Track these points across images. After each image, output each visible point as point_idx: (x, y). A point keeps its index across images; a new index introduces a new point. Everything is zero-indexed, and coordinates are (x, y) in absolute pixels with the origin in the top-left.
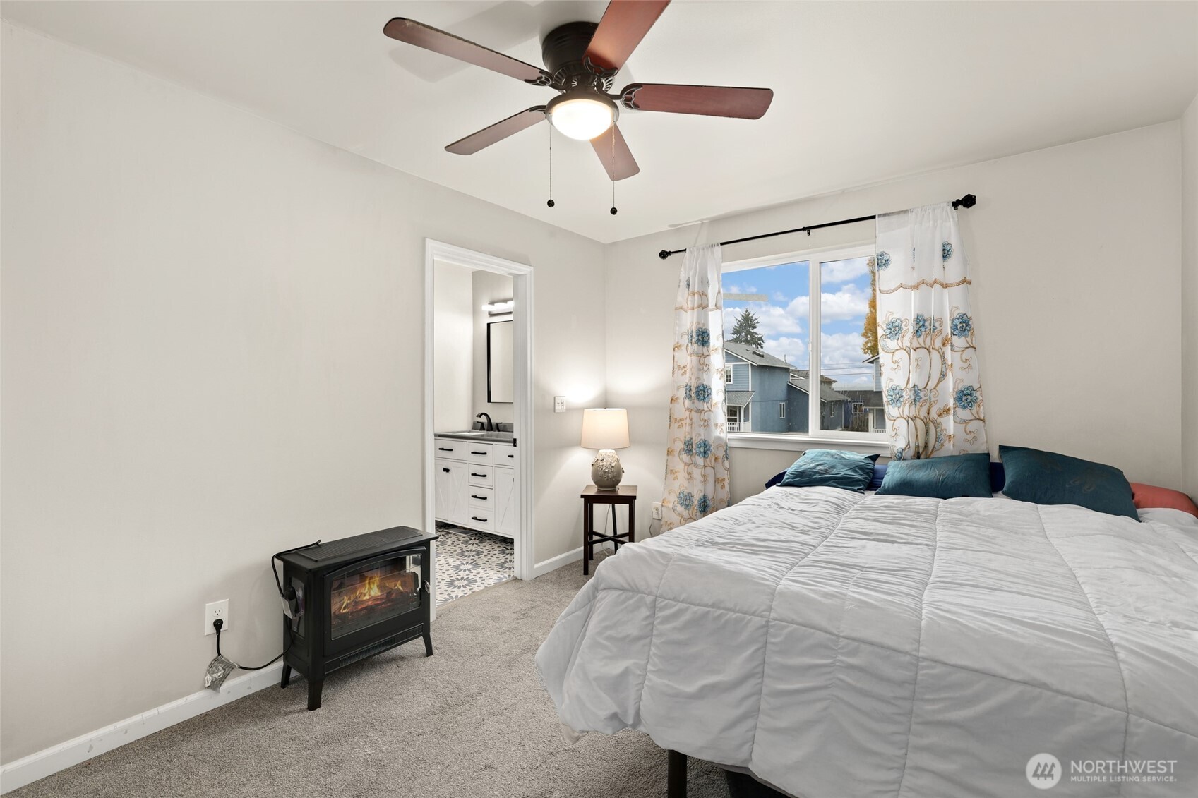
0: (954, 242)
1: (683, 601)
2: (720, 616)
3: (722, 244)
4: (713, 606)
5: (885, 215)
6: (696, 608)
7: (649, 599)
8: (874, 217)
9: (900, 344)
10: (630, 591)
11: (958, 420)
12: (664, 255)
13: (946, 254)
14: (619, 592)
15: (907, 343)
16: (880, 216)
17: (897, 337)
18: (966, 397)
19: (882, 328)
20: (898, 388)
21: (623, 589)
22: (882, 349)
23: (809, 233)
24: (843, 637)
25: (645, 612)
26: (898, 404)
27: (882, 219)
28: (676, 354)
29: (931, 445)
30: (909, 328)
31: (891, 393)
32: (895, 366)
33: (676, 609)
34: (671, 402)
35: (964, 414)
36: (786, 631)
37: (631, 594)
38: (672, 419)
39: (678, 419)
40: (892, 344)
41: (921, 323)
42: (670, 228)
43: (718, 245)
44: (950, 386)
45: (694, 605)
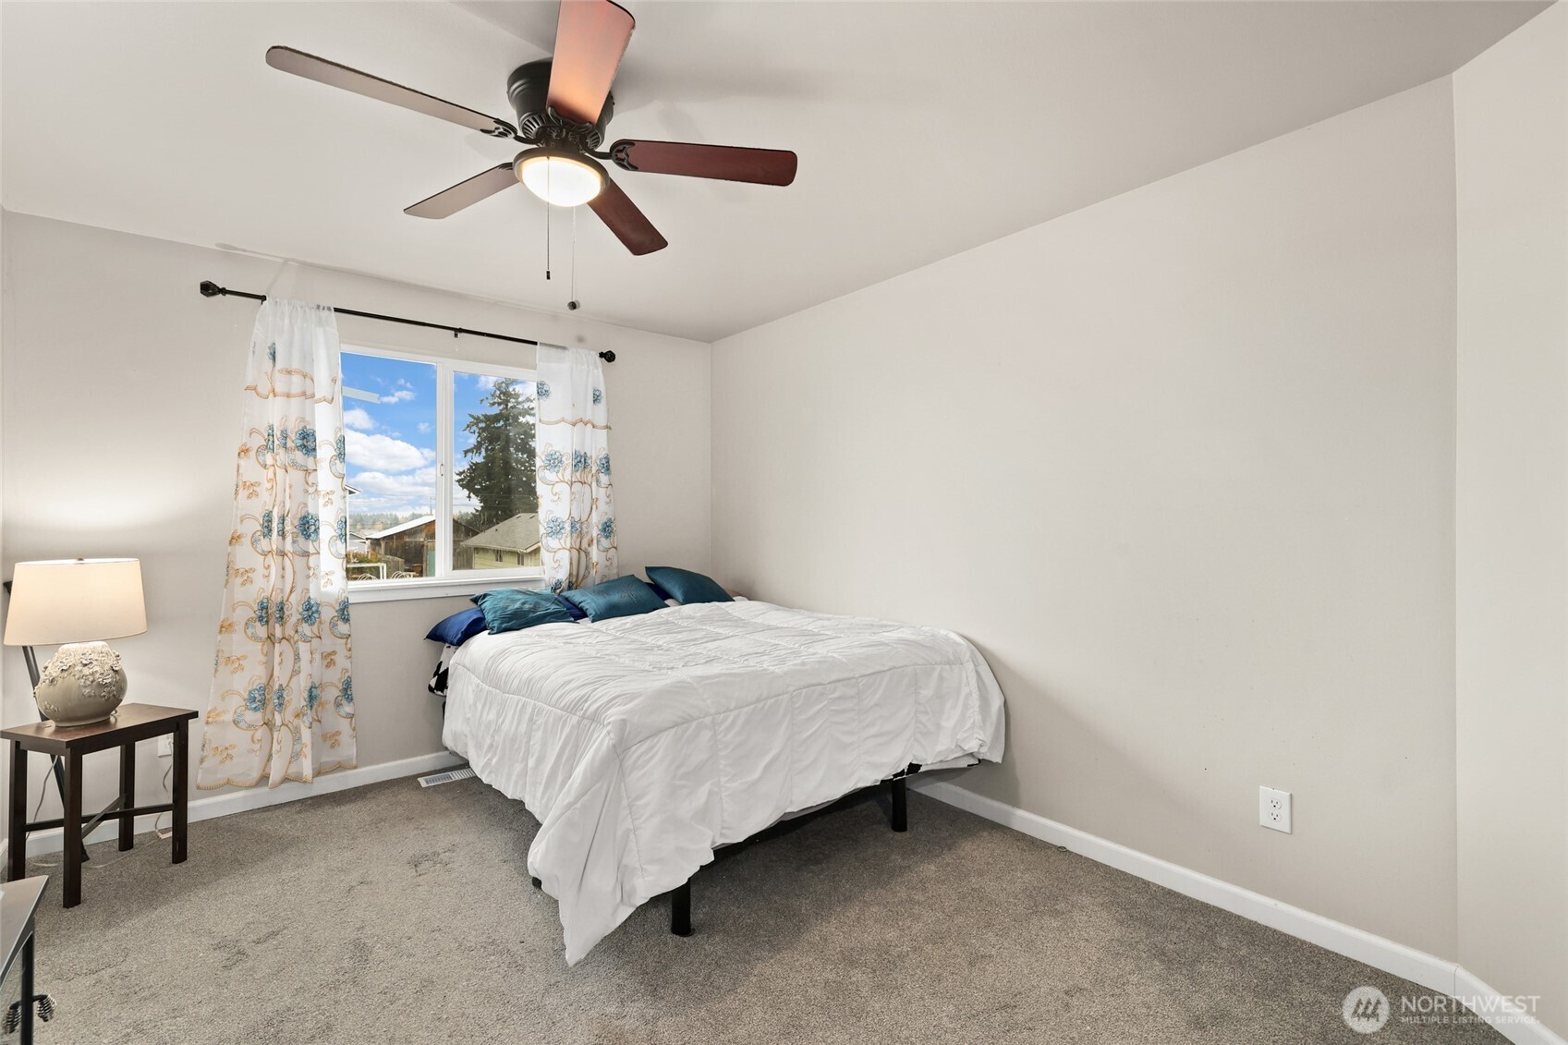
0: (602, 388)
1: (735, 709)
2: (763, 706)
3: (337, 310)
4: (758, 700)
5: (546, 345)
6: (746, 709)
7: (708, 720)
8: (535, 343)
9: (561, 477)
10: (682, 723)
11: (601, 548)
12: (208, 289)
13: (596, 399)
14: (674, 730)
15: (567, 477)
16: (541, 344)
17: (556, 469)
18: (607, 529)
19: (540, 458)
20: (559, 520)
21: (676, 725)
22: (540, 480)
23: (456, 335)
24: (829, 683)
25: (707, 735)
26: (560, 536)
27: (544, 349)
28: (242, 462)
29: (581, 573)
30: (568, 461)
31: (552, 525)
32: (556, 498)
33: (731, 718)
34: (231, 543)
35: (605, 543)
36: (803, 695)
37: (686, 725)
38: (231, 572)
39: (241, 571)
40: (551, 476)
41: (579, 459)
42: (215, 248)
43: (329, 309)
44: (597, 519)
45: (743, 707)
